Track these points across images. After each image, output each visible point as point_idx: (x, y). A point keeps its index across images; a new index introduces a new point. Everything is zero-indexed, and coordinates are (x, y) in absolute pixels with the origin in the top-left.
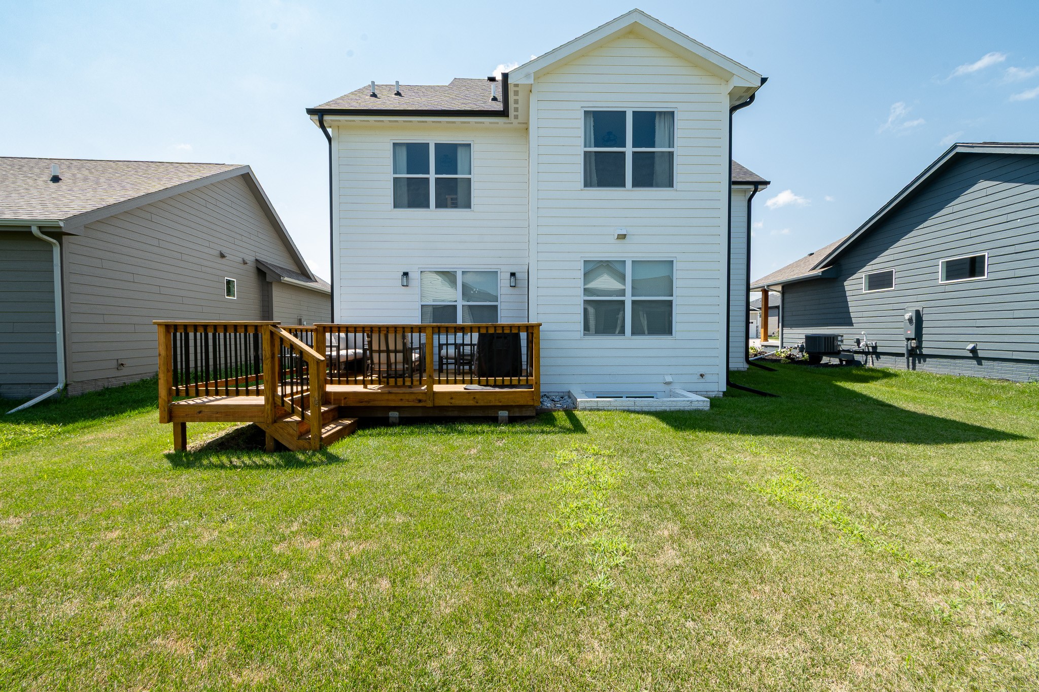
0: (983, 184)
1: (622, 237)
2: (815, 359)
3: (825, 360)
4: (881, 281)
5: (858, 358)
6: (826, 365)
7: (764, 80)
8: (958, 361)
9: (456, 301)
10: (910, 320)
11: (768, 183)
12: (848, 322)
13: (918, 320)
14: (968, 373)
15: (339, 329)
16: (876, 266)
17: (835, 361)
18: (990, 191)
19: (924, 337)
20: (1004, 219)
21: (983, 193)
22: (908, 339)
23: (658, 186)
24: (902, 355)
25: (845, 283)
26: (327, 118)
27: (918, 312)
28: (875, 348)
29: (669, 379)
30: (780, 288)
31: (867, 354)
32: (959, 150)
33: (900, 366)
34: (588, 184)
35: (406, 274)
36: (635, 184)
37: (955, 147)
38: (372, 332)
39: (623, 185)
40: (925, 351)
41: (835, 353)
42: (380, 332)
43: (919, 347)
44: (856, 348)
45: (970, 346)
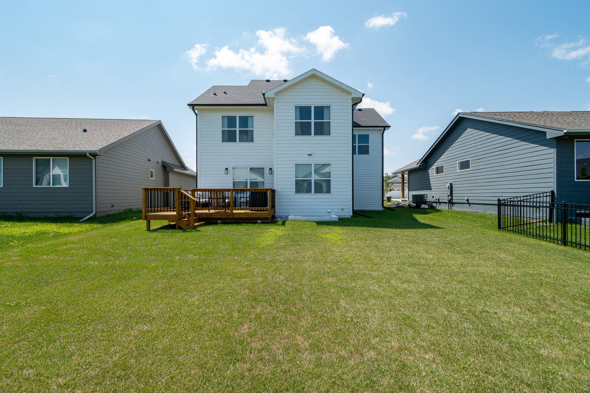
0: (469, 130)
1: (310, 155)
2: (418, 206)
3: (423, 206)
4: (439, 170)
5: (434, 205)
6: (423, 208)
7: (363, 95)
8: (464, 205)
9: (247, 180)
10: (448, 187)
11: (389, 127)
12: (430, 188)
13: (451, 187)
14: (466, 210)
15: (200, 190)
16: (438, 164)
17: (426, 207)
18: (471, 133)
19: (454, 195)
20: (474, 145)
21: (469, 134)
22: (448, 196)
23: (325, 135)
24: (446, 203)
25: (429, 171)
26: (196, 107)
27: (451, 184)
28: (439, 200)
29: (329, 210)
30: (407, 173)
31: (436, 203)
32: (460, 115)
33: (444, 207)
34: (296, 134)
35: (227, 169)
36: (315, 134)
37: (459, 114)
38: (211, 191)
39: (310, 134)
40: (454, 201)
41: (425, 203)
42: (214, 191)
43: (452, 199)
44: (433, 200)
45: (466, 199)
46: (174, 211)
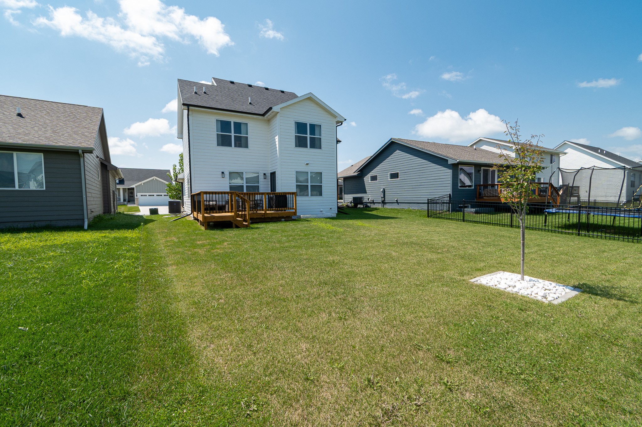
0: (398, 151)
1: (308, 164)
2: (356, 206)
3: (359, 206)
4: (374, 178)
5: (369, 205)
6: (359, 208)
7: (345, 120)
8: (393, 204)
9: (243, 184)
10: (382, 191)
11: (341, 141)
12: (365, 192)
13: (384, 191)
14: (396, 207)
16: (372, 173)
17: (362, 206)
18: (400, 154)
19: (386, 197)
20: (402, 162)
21: (398, 154)
22: (382, 198)
23: (316, 148)
24: (380, 203)
25: (364, 178)
26: (190, 108)
27: (384, 189)
28: (373, 201)
29: (322, 210)
30: (343, 179)
31: (371, 203)
32: (392, 140)
33: (379, 206)
34: (296, 146)
35: (223, 173)
36: (310, 147)
37: (391, 139)
38: (245, 195)
39: (307, 147)
40: (386, 201)
41: (362, 203)
42: (252, 195)
43: (385, 200)
44: (368, 201)
45: (396, 199)
46: (231, 212)
